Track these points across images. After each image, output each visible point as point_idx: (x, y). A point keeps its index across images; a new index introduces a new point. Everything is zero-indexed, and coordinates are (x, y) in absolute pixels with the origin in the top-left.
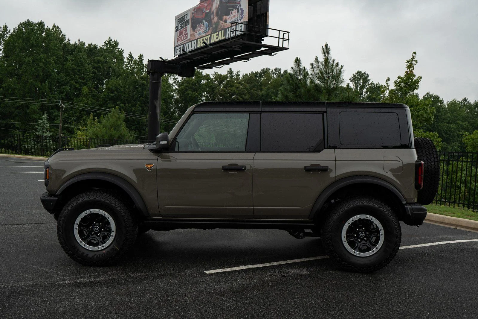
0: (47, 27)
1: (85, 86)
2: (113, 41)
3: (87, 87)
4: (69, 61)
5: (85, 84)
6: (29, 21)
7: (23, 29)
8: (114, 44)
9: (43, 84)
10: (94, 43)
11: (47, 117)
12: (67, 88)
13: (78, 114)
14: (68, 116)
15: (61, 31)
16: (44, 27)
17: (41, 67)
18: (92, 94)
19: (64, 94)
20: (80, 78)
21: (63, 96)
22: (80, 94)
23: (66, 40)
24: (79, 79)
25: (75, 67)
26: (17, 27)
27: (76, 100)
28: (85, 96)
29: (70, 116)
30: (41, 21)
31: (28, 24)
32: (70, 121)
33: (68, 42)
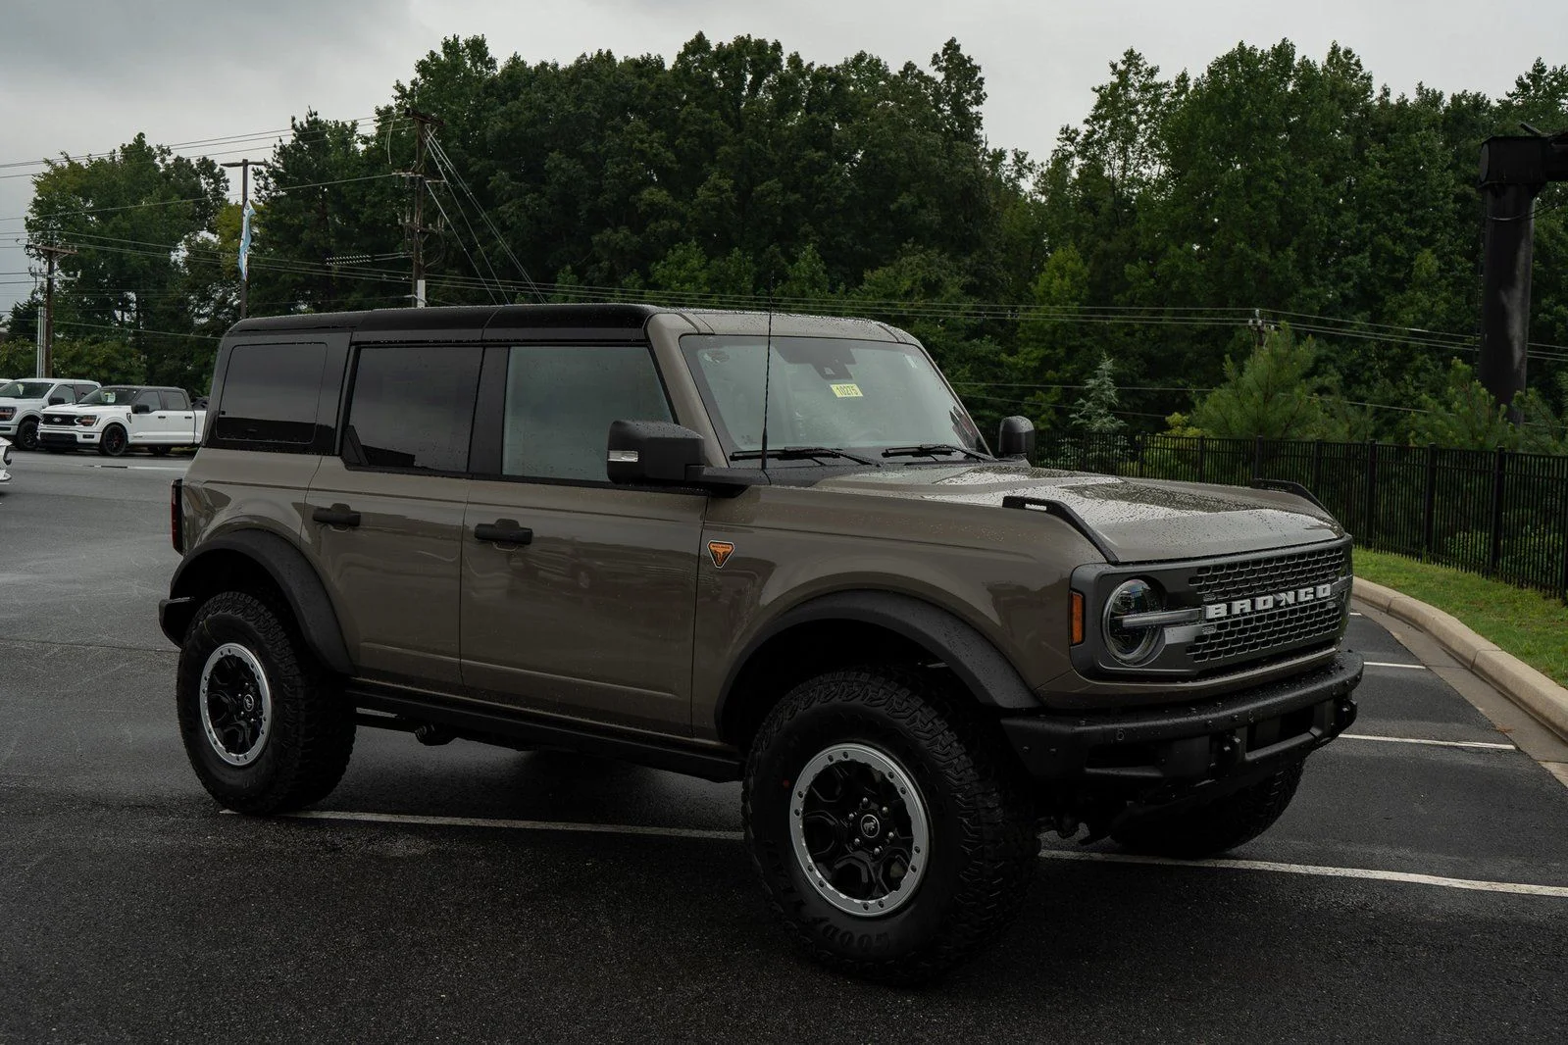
0: (1304, 57)
1: (1426, 250)
2: (1549, 69)
3: (1433, 252)
4: (1373, 166)
5: (1427, 242)
6: (1244, 48)
7: (1227, 75)
8: (1555, 84)
9: (1280, 255)
10: (1472, 91)
11: (1111, 367)
12: (1363, 260)
13: (1395, 350)
14: (1360, 360)
15: (1358, 64)
16: (1293, 59)
17: (1273, 197)
18: (1453, 276)
19: (1351, 283)
20: (1411, 223)
21: (1347, 292)
22: (1408, 278)
23: (1372, 92)
24: (1406, 224)
25: (1394, 185)
26: (1206, 75)
27: (1392, 301)
28: (1422, 285)
29: (1370, 359)
30: (1284, 40)
31: (1241, 59)
32: (1367, 374)
33: (1381, 98)
